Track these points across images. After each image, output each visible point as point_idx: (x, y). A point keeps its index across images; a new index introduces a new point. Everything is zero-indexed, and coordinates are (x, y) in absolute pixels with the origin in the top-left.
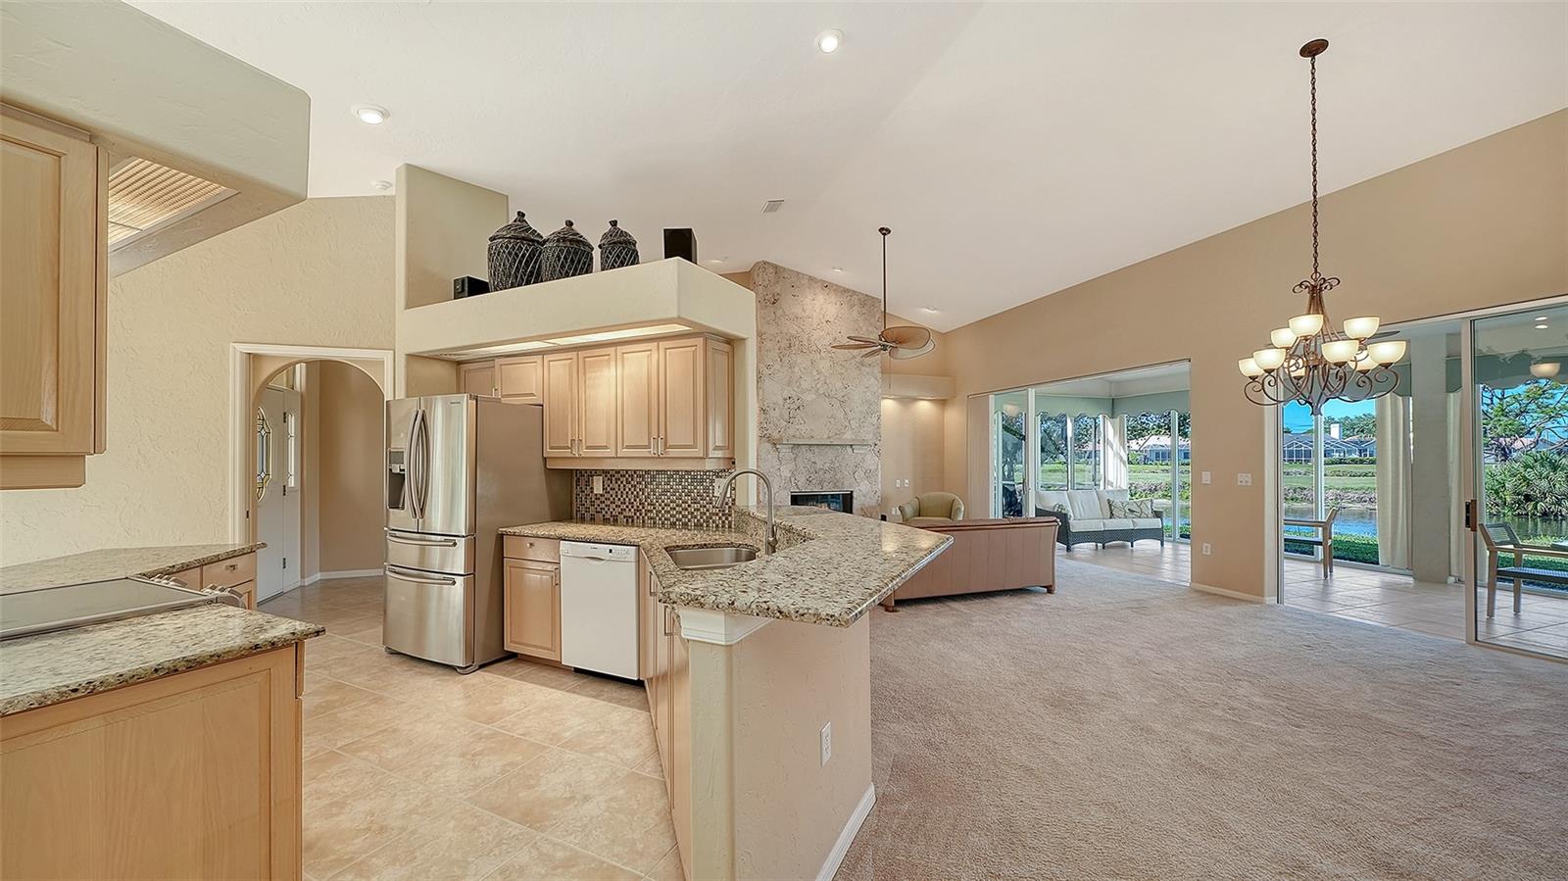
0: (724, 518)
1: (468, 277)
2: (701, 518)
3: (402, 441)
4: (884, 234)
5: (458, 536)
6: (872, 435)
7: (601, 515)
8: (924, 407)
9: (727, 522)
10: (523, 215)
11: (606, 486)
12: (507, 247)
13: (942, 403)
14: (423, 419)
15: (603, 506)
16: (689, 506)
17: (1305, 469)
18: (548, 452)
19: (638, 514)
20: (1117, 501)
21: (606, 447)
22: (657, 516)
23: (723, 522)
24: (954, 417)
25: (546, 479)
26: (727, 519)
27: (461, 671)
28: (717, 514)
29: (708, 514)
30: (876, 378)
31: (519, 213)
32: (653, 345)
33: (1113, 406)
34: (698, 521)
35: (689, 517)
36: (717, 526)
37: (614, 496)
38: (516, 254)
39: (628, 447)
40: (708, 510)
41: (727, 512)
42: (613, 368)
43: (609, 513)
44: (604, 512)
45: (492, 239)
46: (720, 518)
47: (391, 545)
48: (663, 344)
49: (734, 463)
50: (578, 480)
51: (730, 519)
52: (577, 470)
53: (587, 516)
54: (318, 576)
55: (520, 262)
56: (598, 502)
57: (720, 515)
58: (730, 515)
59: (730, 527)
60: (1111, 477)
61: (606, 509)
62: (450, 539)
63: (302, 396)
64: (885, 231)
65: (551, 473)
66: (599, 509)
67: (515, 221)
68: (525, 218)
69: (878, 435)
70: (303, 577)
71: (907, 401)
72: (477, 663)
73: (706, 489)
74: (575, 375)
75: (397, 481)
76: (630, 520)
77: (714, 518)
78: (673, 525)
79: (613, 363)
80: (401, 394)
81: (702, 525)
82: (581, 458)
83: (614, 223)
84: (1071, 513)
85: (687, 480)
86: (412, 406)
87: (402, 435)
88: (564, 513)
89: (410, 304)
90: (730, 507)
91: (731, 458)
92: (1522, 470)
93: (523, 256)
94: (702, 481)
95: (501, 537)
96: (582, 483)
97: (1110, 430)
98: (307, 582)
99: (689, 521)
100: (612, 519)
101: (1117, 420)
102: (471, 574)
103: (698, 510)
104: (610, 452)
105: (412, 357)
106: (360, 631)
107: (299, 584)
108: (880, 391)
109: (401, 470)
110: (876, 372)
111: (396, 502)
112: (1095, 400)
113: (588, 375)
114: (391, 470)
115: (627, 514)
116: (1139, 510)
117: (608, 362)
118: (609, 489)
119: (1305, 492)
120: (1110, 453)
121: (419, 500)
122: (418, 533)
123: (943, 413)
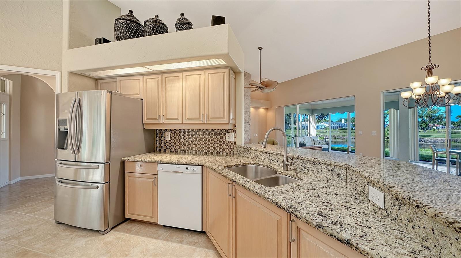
0: (230, 150)
1: (103, 38)
2: (219, 150)
3: (66, 114)
4: (260, 49)
5: (100, 163)
6: (248, 119)
7: (169, 150)
8: (262, 110)
9: (232, 152)
10: (132, 12)
11: (172, 137)
12: (125, 24)
13: (267, 109)
14: (79, 103)
15: (170, 145)
16: (213, 145)
17: (337, 131)
18: (146, 121)
19: (188, 149)
20: (316, 140)
21: (177, 119)
22: (198, 149)
23: (230, 152)
24: (271, 114)
25: (144, 133)
26: (232, 150)
27: (102, 233)
28: (227, 148)
29: (223, 148)
30: (249, 100)
31: (130, 11)
32: (202, 72)
33: (312, 112)
34: (218, 151)
35: (214, 150)
36: (227, 153)
37: (176, 141)
38: (129, 27)
39: (188, 119)
40: (222, 147)
41: (232, 147)
42: (181, 83)
43: (173, 148)
44: (170, 148)
45: (116, 20)
46: (229, 150)
47: (58, 168)
48: (207, 72)
49: (235, 126)
50: (157, 134)
51: (233, 150)
52: (157, 129)
53: (162, 150)
54: (19, 179)
55: (132, 32)
56: (168, 144)
57: (229, 149)
58: (233, 149)
59: (233, 154)
60: (311, 133)
61: (172, 147)
62: (95, 165)
63: (10, 96)
64: (260, 48)
65: (146, 130)
66: (168, 147)
67: (128, 14)
68: (133, 14)
69: (249, 119)
70: (10, 180)
71: (257, 108)
72: (110, 227)
73: (222, 138)
74: (160, 86)
75: (63, 135)
76: (184, 151)
77: (225, 150)
78: (206, 153)
79: (181, 80)
80: (65, 90)
81: (219, 153)
82: (163, 124)
83: (182, 15)
84: (306, 144)
85: (212, 134)
86: (73, 96)
87: (66, 111)
88: (152, 149)
89: (70, 47)
90: (233, 145)
91: (234, 124)
92: (386, 131)
93: (133, 29)
94: (220, 134)
95: (123, 163)
96: (160, 136)
97: (311, 119)
98: (12, 182)
99: (213, 151)
100: (175, 151)
101: (313, 116)
102: (108, 182)
103: (218, 147)
104: (179, 121)
105: (72, 74)
106: (40, 210)
107: (8, 183)
108: (250, 104)
109: (65, 129)
110: (249, 98)
111: (62, 146)
112: (308, 110)
113: (168, 86)
114: (59, 129)
115: (182, 149)
116: (322, 143)
117: (179, 79)
118: (173, 138)
119: (340, 137)
120: (311, 126)
121: (77, 144)
122: (76, 162)
123: (267, 112)
